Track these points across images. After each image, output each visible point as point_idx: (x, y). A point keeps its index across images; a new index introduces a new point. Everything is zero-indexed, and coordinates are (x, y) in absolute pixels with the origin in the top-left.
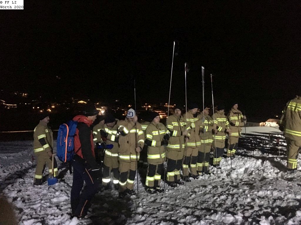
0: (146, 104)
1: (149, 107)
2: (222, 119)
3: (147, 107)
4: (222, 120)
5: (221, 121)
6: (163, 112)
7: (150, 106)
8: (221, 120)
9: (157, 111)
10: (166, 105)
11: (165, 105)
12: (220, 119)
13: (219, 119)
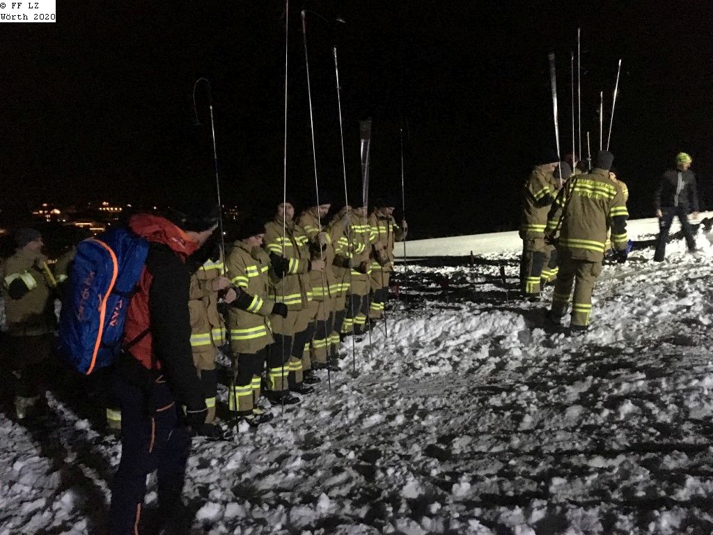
0: (45, 205)
1: (55, 215)
2: (363, 227)
3: (48, 213)
4: (363, 229)
5: (360, 231)
6: (98, 224)
7: (57, 212)
8: (361, 229)
9: (82, 225)
10: (105, 206)
11: (103, 206)
12: (359, 227)
13: (356, 227)
